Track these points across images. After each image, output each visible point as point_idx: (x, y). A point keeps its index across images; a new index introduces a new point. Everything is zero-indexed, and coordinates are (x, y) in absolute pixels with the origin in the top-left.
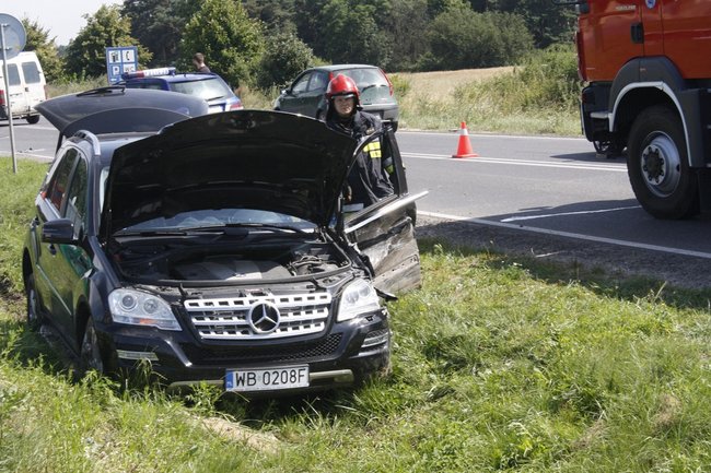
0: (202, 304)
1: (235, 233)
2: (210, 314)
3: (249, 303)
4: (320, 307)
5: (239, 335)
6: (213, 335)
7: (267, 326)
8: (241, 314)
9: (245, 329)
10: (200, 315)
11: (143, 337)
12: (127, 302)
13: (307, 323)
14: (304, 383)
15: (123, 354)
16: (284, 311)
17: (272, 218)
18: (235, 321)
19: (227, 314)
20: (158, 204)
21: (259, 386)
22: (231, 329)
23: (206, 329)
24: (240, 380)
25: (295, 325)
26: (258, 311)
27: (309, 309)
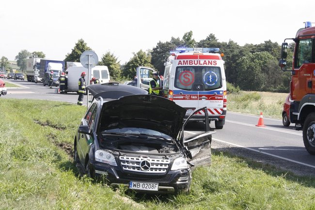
0: (125, 158)
1: (143, 137)
2: (128, 162)
3: (141, 160)
4: (165, 165)
5: (136, 170)
6: (127, 169)
7: (146, 168)
8: (138, 163)
9: (139, 168)
10: (124, 162)
11: (104, 166)
12: (101, 154)
13: (160, 169)
14: (156, 189)
15: (97, 172)
16: (153, 164)
17: (158, 134)
18: (136, 165)
19: (133, 163)
20: (117, 124)
21: (141, 188)
22: (134, 168)
23: (125, 166)
24: (135, 185)
25: (156, 169)
26: (144, 163)
27: (161, 165)
